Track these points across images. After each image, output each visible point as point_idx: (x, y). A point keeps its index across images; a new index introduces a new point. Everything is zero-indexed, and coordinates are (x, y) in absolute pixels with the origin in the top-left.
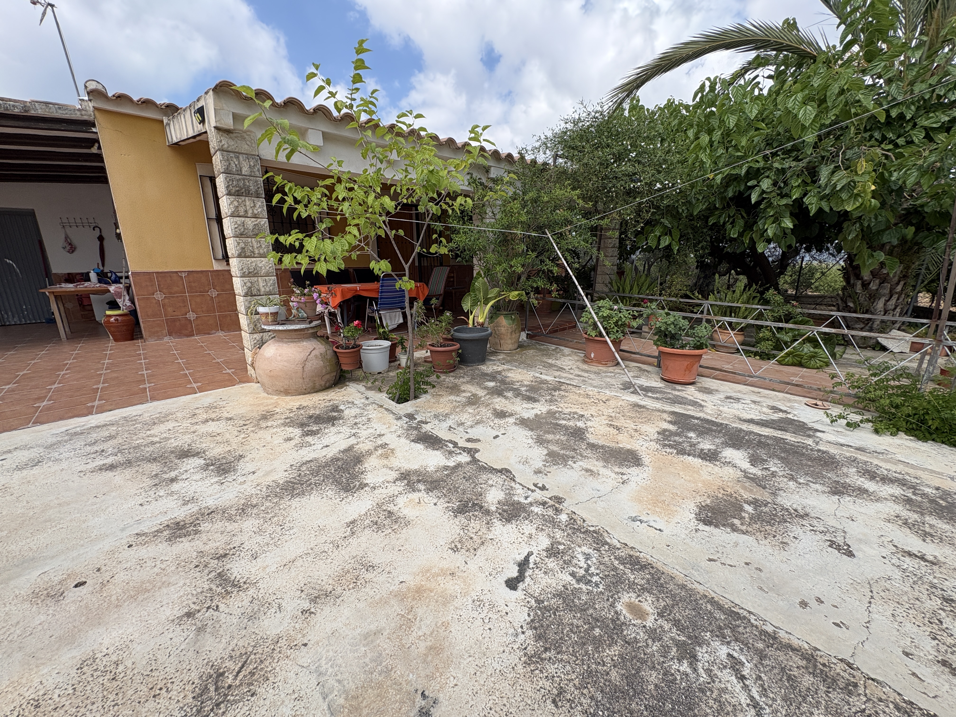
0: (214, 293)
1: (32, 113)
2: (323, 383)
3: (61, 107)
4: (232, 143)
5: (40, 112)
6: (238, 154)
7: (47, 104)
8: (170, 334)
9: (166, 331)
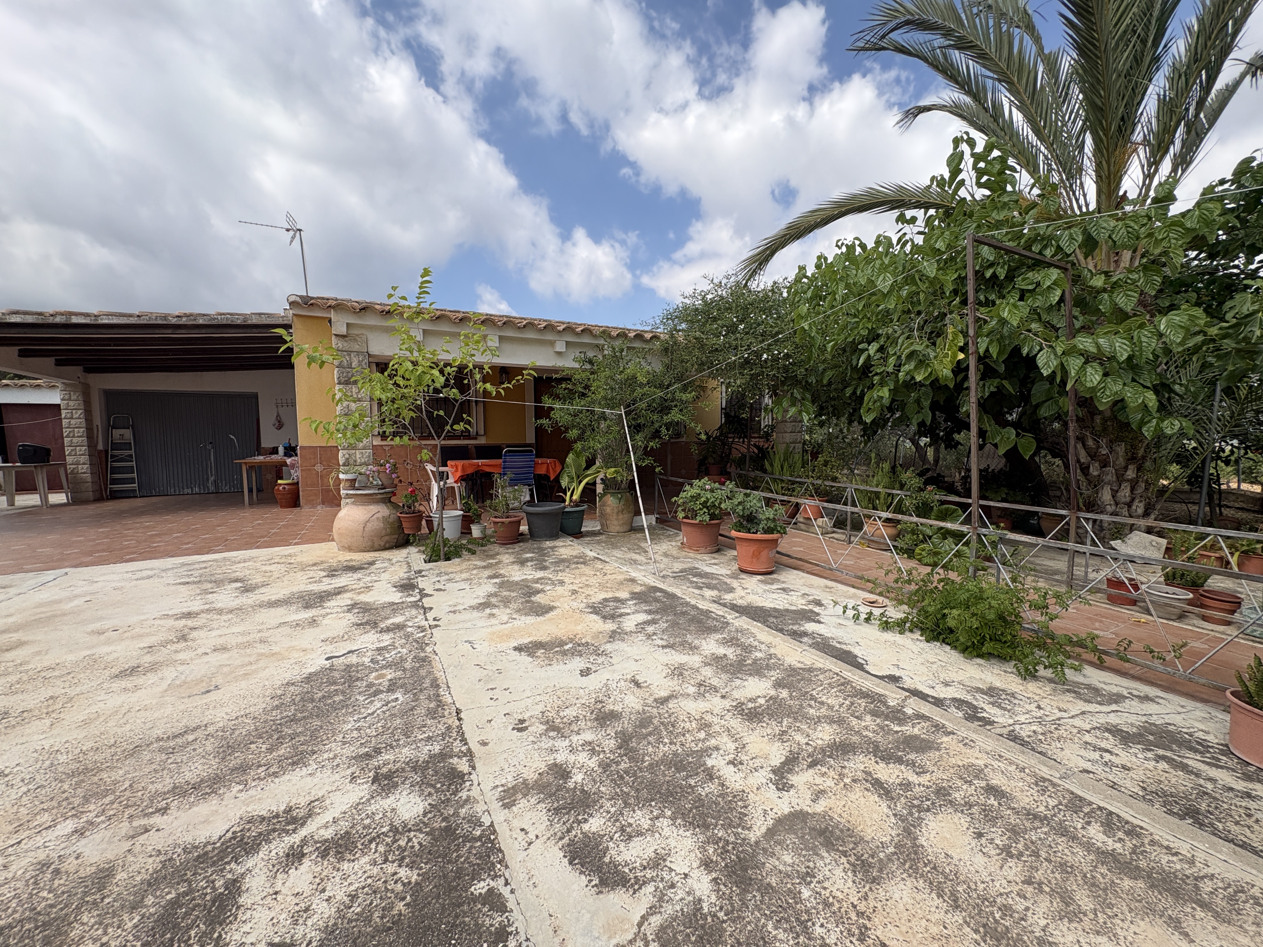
1: (249, 322)
2: (382, 544)
3: (269, 315)
4: (345, 344)
5: (255, 321)
6: (349, 352)
7: (260, 314)
8: (323, 503)
9: (320, 500)
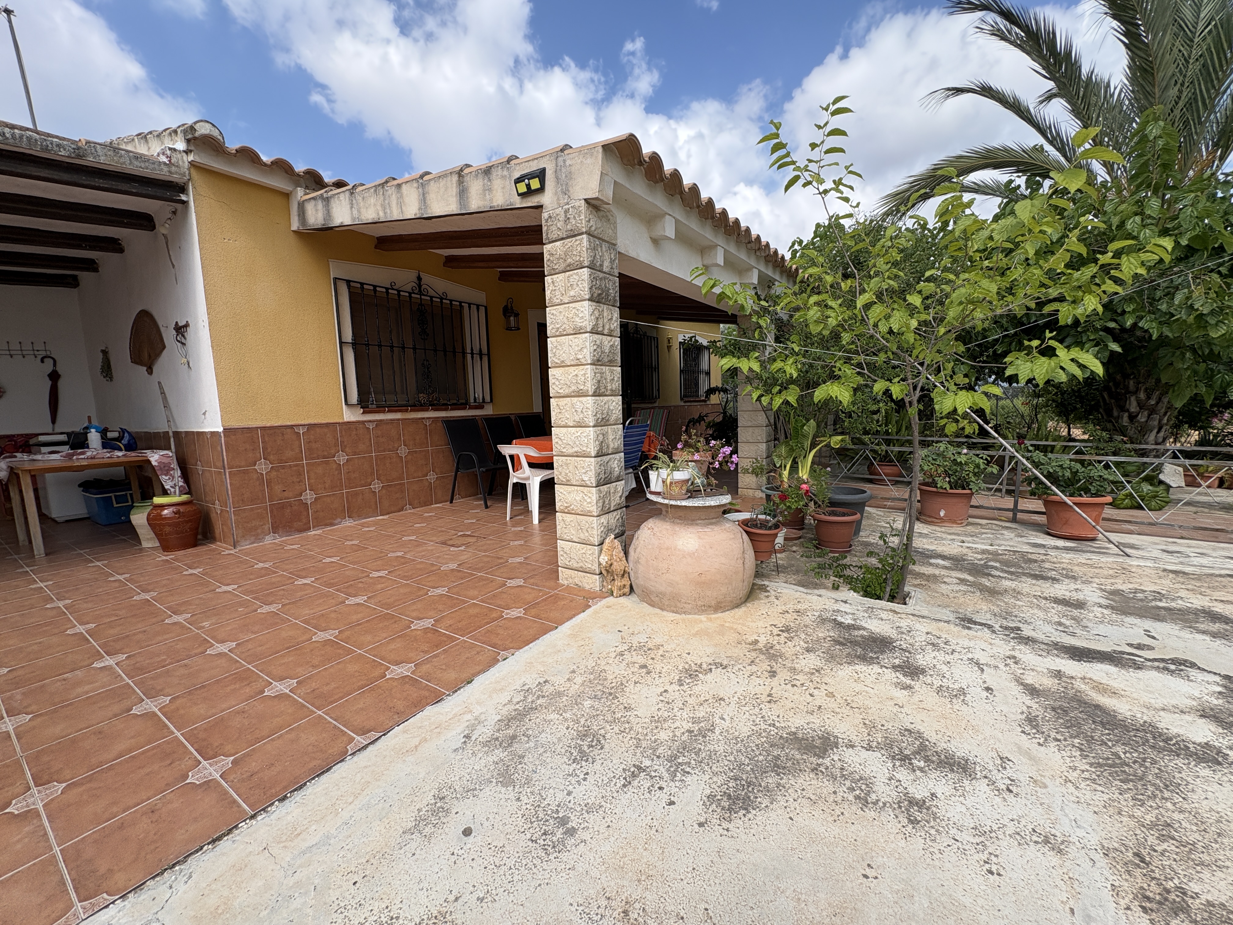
0: (342, 458)
4: (599, 224)
6: (601, 241)
8: (275, 529)
9: (268, 526)
